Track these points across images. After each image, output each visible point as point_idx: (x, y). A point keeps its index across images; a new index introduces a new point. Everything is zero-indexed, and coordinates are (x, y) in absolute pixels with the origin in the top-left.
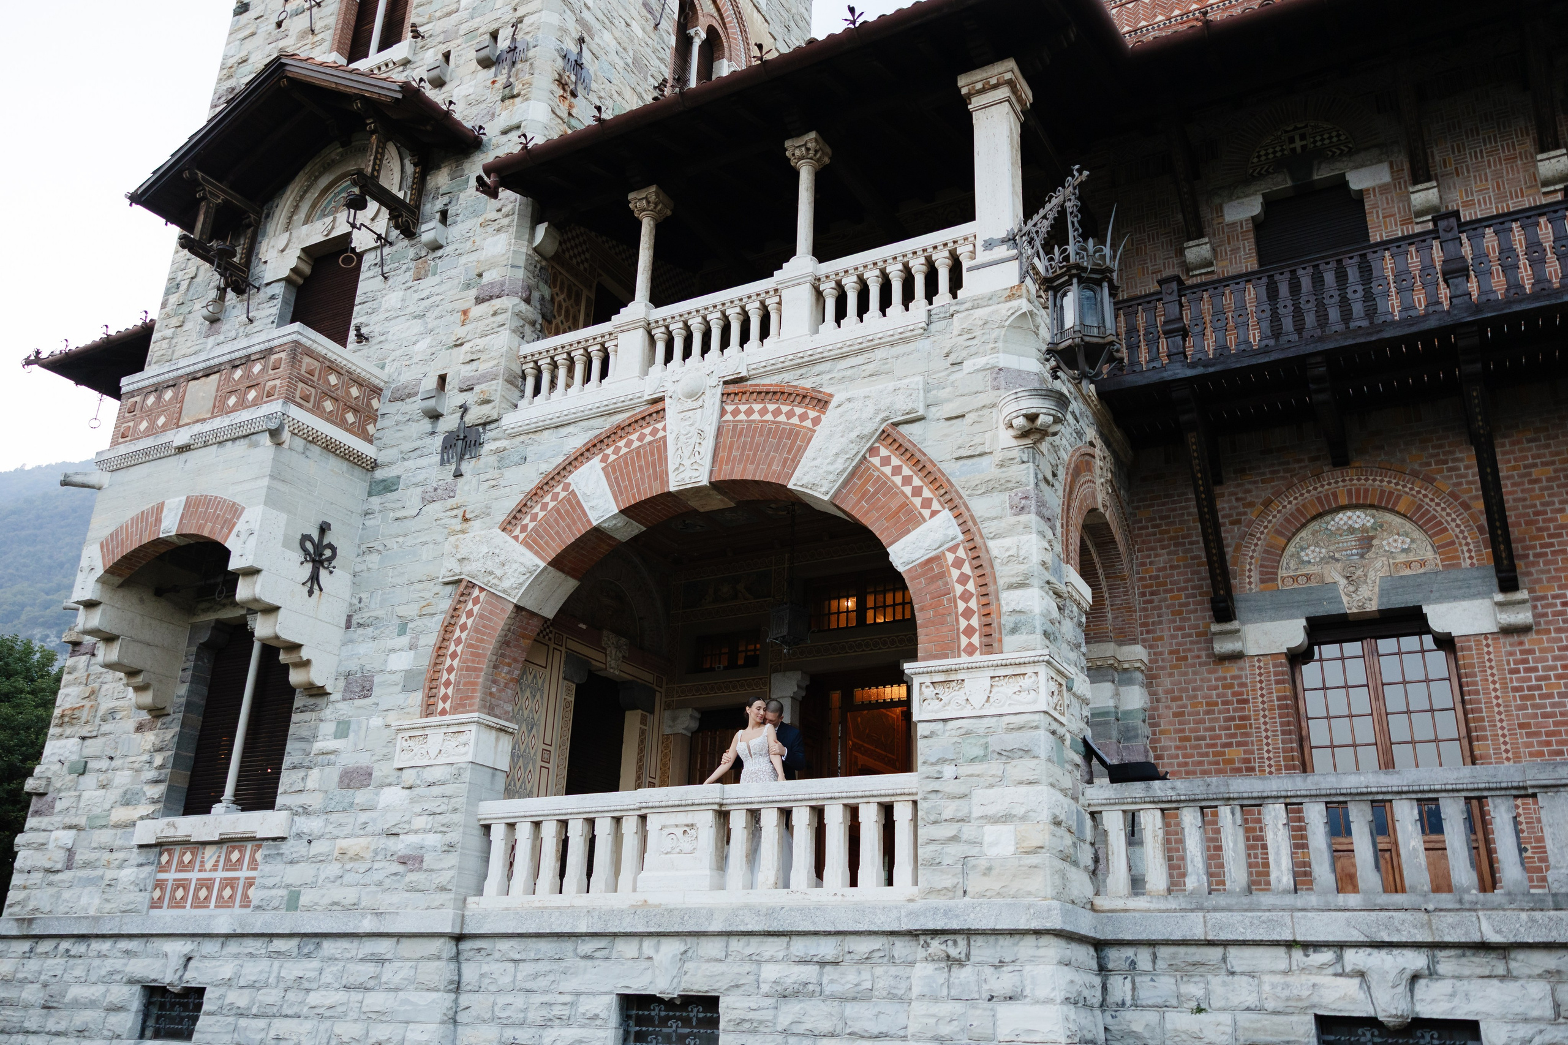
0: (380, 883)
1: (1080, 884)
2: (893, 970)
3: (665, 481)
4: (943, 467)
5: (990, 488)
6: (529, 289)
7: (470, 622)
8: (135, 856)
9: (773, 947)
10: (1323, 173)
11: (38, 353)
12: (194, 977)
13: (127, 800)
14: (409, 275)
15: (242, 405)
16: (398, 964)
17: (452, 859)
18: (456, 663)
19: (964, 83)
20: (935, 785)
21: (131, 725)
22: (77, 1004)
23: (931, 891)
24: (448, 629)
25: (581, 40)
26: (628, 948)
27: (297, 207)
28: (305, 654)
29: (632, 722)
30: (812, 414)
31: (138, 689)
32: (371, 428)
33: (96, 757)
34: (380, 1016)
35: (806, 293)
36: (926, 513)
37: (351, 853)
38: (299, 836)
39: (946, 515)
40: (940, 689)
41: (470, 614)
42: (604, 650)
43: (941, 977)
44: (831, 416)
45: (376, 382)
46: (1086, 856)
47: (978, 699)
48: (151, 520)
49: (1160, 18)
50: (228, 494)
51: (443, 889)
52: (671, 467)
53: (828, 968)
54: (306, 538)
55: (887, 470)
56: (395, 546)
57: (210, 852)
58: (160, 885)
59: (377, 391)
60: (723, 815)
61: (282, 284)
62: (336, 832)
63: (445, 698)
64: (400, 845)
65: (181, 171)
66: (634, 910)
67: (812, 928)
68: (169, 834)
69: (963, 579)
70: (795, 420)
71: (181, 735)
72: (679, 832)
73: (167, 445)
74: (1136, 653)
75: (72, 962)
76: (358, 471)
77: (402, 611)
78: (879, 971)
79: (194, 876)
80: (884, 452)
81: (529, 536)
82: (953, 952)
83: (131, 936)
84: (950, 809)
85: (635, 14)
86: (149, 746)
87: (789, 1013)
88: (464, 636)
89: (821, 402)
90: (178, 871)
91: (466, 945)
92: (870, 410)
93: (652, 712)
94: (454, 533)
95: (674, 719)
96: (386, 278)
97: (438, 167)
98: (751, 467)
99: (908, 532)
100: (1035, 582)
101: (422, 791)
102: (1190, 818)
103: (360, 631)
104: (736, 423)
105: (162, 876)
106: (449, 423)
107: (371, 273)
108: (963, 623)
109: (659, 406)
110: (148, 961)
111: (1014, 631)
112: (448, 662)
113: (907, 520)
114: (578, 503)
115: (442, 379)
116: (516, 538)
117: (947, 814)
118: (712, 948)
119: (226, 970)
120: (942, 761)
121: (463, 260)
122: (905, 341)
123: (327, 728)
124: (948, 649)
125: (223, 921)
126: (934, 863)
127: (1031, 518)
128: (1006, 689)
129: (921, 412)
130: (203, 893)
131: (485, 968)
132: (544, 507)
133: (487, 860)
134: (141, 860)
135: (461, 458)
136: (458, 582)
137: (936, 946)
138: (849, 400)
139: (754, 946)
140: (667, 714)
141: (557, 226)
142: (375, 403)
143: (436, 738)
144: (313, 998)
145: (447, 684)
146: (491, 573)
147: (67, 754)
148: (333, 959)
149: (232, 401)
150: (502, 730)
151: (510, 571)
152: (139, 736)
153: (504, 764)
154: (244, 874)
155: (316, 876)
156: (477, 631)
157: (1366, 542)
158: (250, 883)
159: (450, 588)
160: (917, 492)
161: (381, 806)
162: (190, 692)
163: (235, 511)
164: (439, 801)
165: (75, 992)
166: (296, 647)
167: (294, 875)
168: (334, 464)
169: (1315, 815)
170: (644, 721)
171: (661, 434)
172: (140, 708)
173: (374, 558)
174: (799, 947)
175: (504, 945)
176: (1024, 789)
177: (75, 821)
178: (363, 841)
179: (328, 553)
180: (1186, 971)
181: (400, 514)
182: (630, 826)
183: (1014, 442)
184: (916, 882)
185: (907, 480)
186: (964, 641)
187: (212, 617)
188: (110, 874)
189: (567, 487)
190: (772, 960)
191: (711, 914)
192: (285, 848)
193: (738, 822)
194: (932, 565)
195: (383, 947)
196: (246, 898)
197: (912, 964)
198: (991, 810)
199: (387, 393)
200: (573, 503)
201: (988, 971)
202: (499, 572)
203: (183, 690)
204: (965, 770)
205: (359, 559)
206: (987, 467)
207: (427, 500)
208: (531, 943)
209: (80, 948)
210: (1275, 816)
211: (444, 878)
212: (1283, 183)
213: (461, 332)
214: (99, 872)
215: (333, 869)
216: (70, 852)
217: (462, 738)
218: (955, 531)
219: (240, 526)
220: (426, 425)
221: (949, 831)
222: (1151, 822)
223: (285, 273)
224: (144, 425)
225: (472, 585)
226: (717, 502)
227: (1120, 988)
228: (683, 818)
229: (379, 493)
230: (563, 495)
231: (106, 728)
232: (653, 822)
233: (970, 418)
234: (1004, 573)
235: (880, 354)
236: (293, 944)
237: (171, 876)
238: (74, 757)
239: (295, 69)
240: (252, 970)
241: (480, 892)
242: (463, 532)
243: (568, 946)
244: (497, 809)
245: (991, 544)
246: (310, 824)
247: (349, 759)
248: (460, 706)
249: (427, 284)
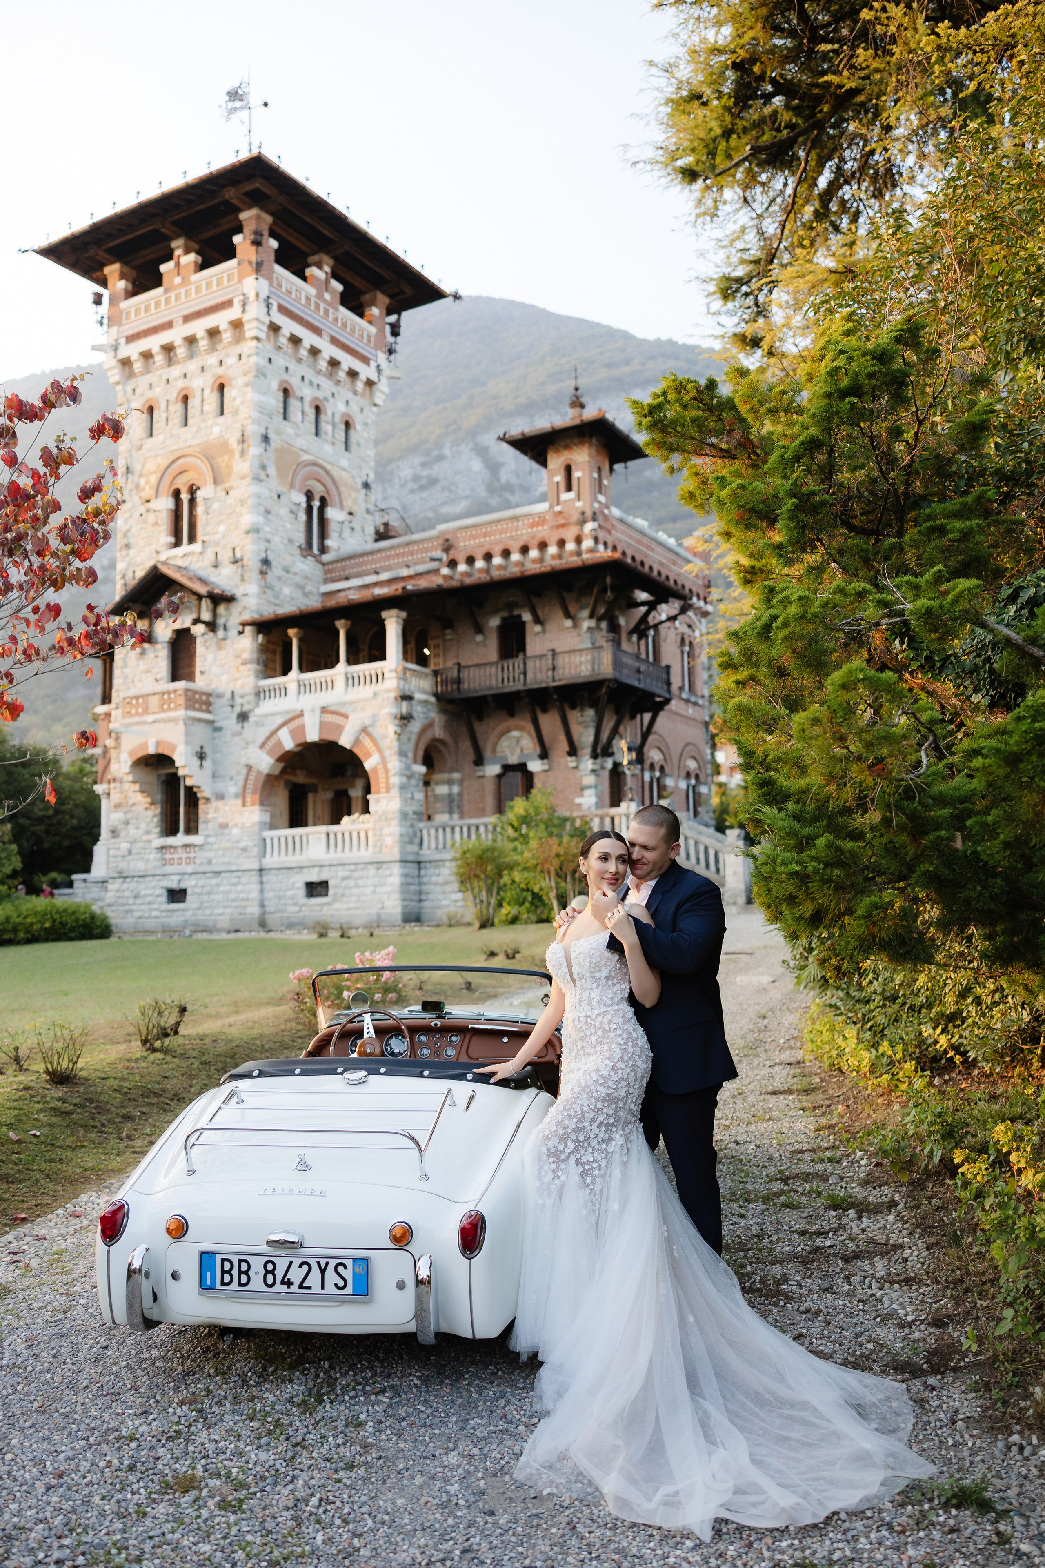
0: (235, 856)
1: (415, 848)
3: (306, 738)
4: (377, 740)
5: (388, 748)
6: (258, 661)
7: (252, 778)
8: (154, 851)
9: (340, 868)
10: (516, 612)
12: (183, 885)
13: (148, 832)
14: (215, 648)
15: (169, 709)
16: (244, 878)
17: (256, 849)
18: (250, 790)
19: (384, 614)
20: (374, 818)
21: (143, 807)
22: (145, 896)
23: (375, 850)
24: (246, 780)
26: (306, 870)
28: (200, 789)
29: (311, 797)
30: (345, 720)
31: (146, 797)
32: (211, 710)
33: (132, 819)
34: (242, 892)
35: (343, 676)
36: (372, 753)
37: (225, 848)
38: (208, 843)
39: (377, 754)
40: (376, 803)
41: (252, 776)
42: (297, 776)
43: (376, 872)
44: (349, 722)
45: (210, 692)
46: (417, 841)
48: (145, 747)
50: (170, 740)
51: (254, 857)
52: (307, 734)
53: (353, 872)
54: (197, 752)
55: (363, 740)
56: (225, 751)
57: (179, 849)
58: (164, 859)
59: (209, 695)
61: (167, 644)
62: (218, 842)
63: (248, 801)
64: (242, 845)
66: (306, 860)
67: (349, 863)
68: (164, 844)
69: (381, 774)
70: (340, 722)
71: (162, 812)
72: (317, 839)
74: (456, 776)
75: (140, 884)
76: (209, 726)
77: (230, 773)
79: (176, 856)
80: (363, 734)
81: (268, 751)
82: (379, 867)
83: (158, 875)
84: (378, 832)
85: (286, 519)
86: (151, 815)
87: (345, 883)
88: (251, 782)
89: (346, 716)
90: (170, 855)
91: (263, 872)
92: (359, 721)
93: (317, 793)
94: (244, 748)
96: (206, 647)
98: (329, 737)
99: (368, 758)
100: (397, 773)
101: (244, 829)
102: (441, 831)
103: (218, 780)
104: (324, 721)
105: (165, 857)
106: (238, 709)
107: (200, 645)
108: (381, 787)
109: (303, 711)
110: (165, 882)
111: (391, 788)
112: (248, 789)
113: (369, 755)
114: (281, 742)
115: (233, 692)
116: (264, 752)
117: (378, 834)
118: (326, 869)
119: (193, 883)
120: (375, 813)
121: (234, 646)
123: (211, 810)
124: (378, 792)
125: (189, 869)
126: (375, 846)
128: (389, 803)
129: (372, 723)
130: (180, 861)
131: (269, 878)
132: (271, 742)
133: (266, 848)
134: (156, 852)
135: (243, 722)
136: (247, 766)
137: (375, 865)
138: (354, 717)
139: (336, 868)
141: (266, 634)
142: (211, 701)
143: (247, 814)
144: (222, 888)
145: (248, 797)
146: (257, 763)
147: (120, 818)
148: (225, 878)
150: (266, 810)
151: (263, 762)
152: (147, 811)
154: (192, 855)
155: (216, 855)
156: (255, 781)
157: (518, 741)
158: (195, 858)
159: (245, 767)
160: (371, 747)
161: (232, 834)
162: (163, 796)
163: (174, 747)
164: (249, 832)
165: (143, 892)
166: (196, 787)
167: (209, 855)
168: (202, 725)
169: (465, 829)
170: (315, 798)
171: (303, 721)
172: (146, 802)
173: (219, 756)
174: (347, 867)
175: (273, 871)
176: (394, 827)
177: (130, 840)
178: (229, 844)
179: (204, 755)
180: (437, 867)
181: (225, 740)
182: (304, 837)
183: (393, 737)
184: (372, 850)
185: (368, 744)
186: (380, 791)
188: (146, 857)
189: (277, 736)
190: (340, 871)
191: (327, 861)
192: (204, 846)
193: (332, 837)
194: (375, 769)
195: (238, 874)
196: (194, 862)
199: (214, 698)
200: (279, 743)
201: (384, 870)
202: (260, 762)
203: (160, 795)
204: (382, 823)
205: (214, 757)
206: (387, 742)
207: (234, 735)
208: (281, 870)
210: (457, 830)
211: (254, 854)
212: (505, 614)
213: (237, 675)
214: (142, 856)
215: (221, 852)
216: (130, 851)
217: (254, 813)
218: (379, 759)
219: (176, 751)
220: (230, 709)
221: (378, 838)
222: (433, 831)
223: (167, 640)
225: (252, 767)
227: (423, 872)
229: (217, 734)
230: (276, 739)
231: (132, 809)
232: (310, 836)
234: (390, 772)
236: (212, 875)
237: (168, 856)
238: (124, 820)
240: (201, 882)
241: (265, 857)
242: (247, 748)
243: (290, 871)
244: (268, 834)
245: (387, 763)
246: (212, 840)
247: (221, 820)
248: (253, 804)
249: (222, 653)
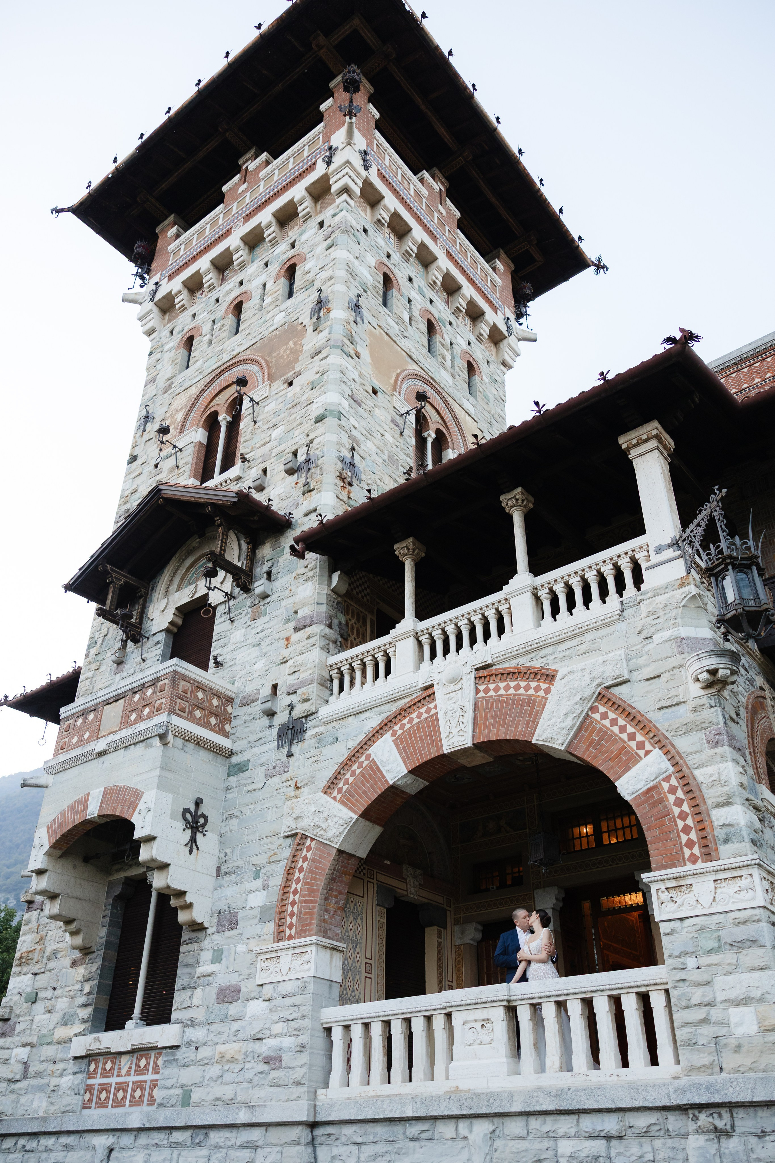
0: (250, 1081)
2: (670, 1142)
3: (440, 746)
4: (649, 716)
5: (689, 729)
6: (331, 618)
7: (305, 865)
8: (72, 1067)
9: (565, 1125)
11: (6, 697)
13: (66, 1020)
14: (248, 618)
15: (140, 719)
16: (268, 1150)
17: (304, 1058)
18: (297, 898)
19: (623, 441)
20: (682, 975)
21: (68, 962)
23: (692, 1069)
24: (290, 872)
25: (353, 449)
26: (446, 1129)
27: (171, 581)
28: (188, 899)
29: (431, 936)
30: (544, 686)
31: (73, 934)
32: (227, 727)
33: (44, 989)
35: (528, 599)
36: (642, 753)
37: (228, 1057)
38: (189, 1044)
39: (657, 753)
40: (673, 893)
41: (305, 859)
42: (404, 880)
43: (713, 1148)
44: (558, 685)
45: (229, 694)
47: (706, 899)
48: (81, 806)
49: (757, 380)
50: (132, 783)
51: (298, 1083)
52: (443, 735)
53: (614, 1142)
54: (186, 811)
55: (606, 722)
56: (248, 812)
57: (125, 1061)
58: (89, 1089)
59: (230, 700)
60: (511, 1010)
61: (164, 633)
62: (216, 1040)
63: (291, 926)
64: (265, 1048)
65: (97, 566)
66: (449, 1095)
67: (595, 1106)
68: (96, 1047)
69: (679, 803)
70: (531, 692)
71: (103, 967)
72: (478, 1026)
73: (90, 752)
75: (27, 1155)
76: (220, 759)
77: (256, 860)
78: (658, 1143)
79: (113, 1080)
80: (602, 709)
81: (344, 796)
82: (720, 1124)
83: (69, 1133)
84: (697, 995)
85: (386, 428)
86: (80, 978)
88: (302, 876)
89: (550, 677)
90: (102, 1077)
91: (320, 1132)
92: (587, 679)
93: (445, 927)
94: (290, 798)
95: (463, 932)
96: (232, 621)
97: (263, 543)
98: (503, 730)
99: (629, 768)
100: (737, 800)
101: (278, 1002)
103: (227, 878)
104: (487, 699)
105: (91, 1081)
106: (281, 718)
107: (222, 619)
108: (684, 838)
109: (430, 691)
110: (81, 1153)
111: (727, 840)
112: (291, 897)
113: (627, 759)
114: (378, 768)
115: (275, 687)
116: (335, 798)
117: (695, 1000)
118: (515, 1126)
119: (139, 1159)
120: (684, 954)
121: (284, 603)
122: (607, 625)
123: (206, 956)
124: (675, 860)
125: (135, 1118)
126: (691, 1044)
127: (725, 750)
128: (728, 890)
129: (626, 676)
130: (120, 1095)
131: (335, 1151)
132: (353, 773)
133: (330, 1057)
134: (76, 1069)
135: (291, 742)
136: (295, 835)
137: (703, 1118)
138: (570, 673)
139: (549, 1124)
140: (457, 928)
142: (229, 709)
143: (286, 958)
145: (292, 915)
146: (318, 826)
147: (24, 987)
148: (218, 1147)
149: (133, 717)
150: (334, 949)
151: (332, 824)
152: (73, 969)
153: (337, 977)
154: (149, 1077)
155: (203, 1077)
156: (311, 871)
158: (154, 1084)
159: (289, 840)
160: (632, 737)
161: (248, 1016)
162: (109, 933)
163: (137, 795)
164: (292, 1009)
166: (181, 894)
167: (187, 1076)
168: (204, 755)
170: (439, 936)
171: (433, 711)
172: (74, 948)
173: (234, 822)
174: (588, 1123)
175: (348, 1130)
176: (757, 974)
177: (29, 1040)
178: (236, 1046)
179: (202, 821)
181: (250, 788)
182: (438, 1022)
183: (702, 692)
184: (678, 1062)
185: (623, 729)
186: (687, 852)
187: (122, 875)
188: (54, 1082)
189: (368, 757)
190: (566, 1136)
191: (511, 1097)
192: (179, 1054)
193: (524, 1014)
194: (652, 794)
195: (255, 1135)
196: (151, 1096)
197: (685, 1136)
198: (732, 994)
199: (237, 701)
200: (374, 768)
201: (753, 1140)
202: (324, 825)
203: (103, 932)
204: (705, 960)
205: (223, 824)
206: (684, 713)
207: (269, 776)
208: (369, 1127)
209: (32, 1144)
211: (298, 1074)
213: (285, 653)
214: (46, 1080)
215: (215, 1070)
216: (26, 1065)
217: (306, 957)
218: (666, 765)
219: (141, 806)
220: (265, 721)
221: (699, 1014)
223: (165, 625)
224: (76, 739)
225: (305, 837)
226: (480, 759)
228: (480, 1014)
229: (235, 774)
230: (366, 763)
231: (51, 965)
232: (457, 1019)
233: (664, 677)
234: (711, 795)
235: (588, 637)
236: (188, 1134)
237: (97, 1081)
238: (29, 989)
239: (168, 492)
240: (158, 1159)
241: (326, 1085)
242: (296, 797)
243: (398, 1129)
244: (336, 1014)
245: (696, 773)
246: (197, 1034)
247: (223, 980)
248: (302, 932)
249: (260, 622)
